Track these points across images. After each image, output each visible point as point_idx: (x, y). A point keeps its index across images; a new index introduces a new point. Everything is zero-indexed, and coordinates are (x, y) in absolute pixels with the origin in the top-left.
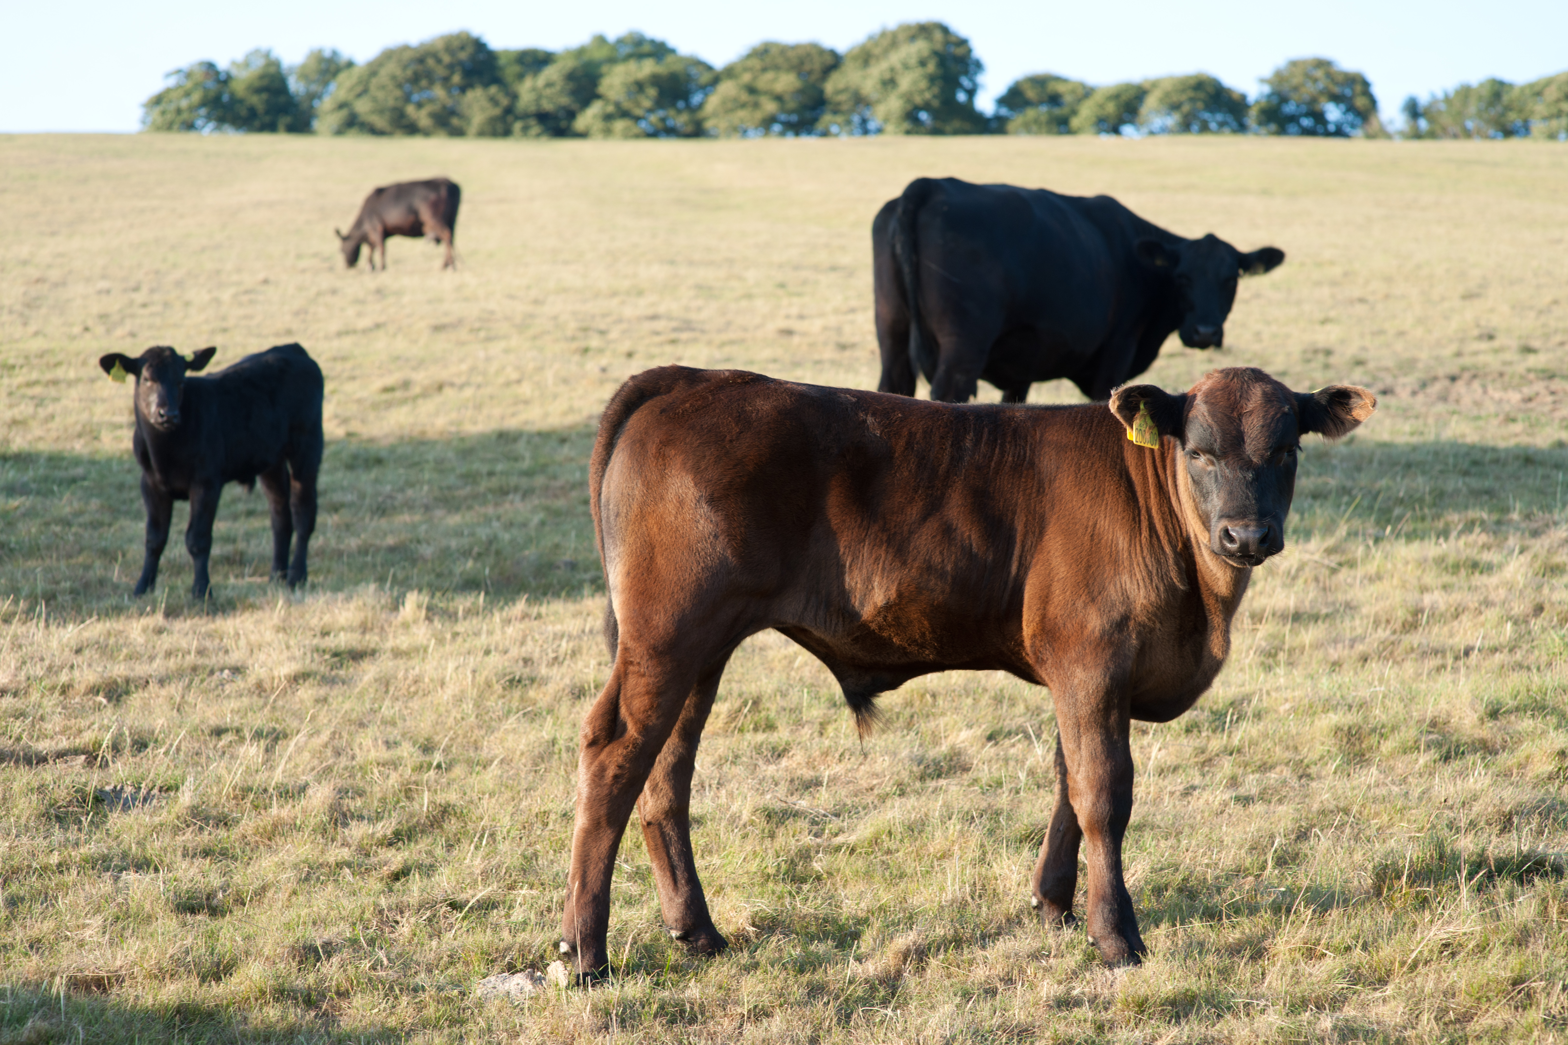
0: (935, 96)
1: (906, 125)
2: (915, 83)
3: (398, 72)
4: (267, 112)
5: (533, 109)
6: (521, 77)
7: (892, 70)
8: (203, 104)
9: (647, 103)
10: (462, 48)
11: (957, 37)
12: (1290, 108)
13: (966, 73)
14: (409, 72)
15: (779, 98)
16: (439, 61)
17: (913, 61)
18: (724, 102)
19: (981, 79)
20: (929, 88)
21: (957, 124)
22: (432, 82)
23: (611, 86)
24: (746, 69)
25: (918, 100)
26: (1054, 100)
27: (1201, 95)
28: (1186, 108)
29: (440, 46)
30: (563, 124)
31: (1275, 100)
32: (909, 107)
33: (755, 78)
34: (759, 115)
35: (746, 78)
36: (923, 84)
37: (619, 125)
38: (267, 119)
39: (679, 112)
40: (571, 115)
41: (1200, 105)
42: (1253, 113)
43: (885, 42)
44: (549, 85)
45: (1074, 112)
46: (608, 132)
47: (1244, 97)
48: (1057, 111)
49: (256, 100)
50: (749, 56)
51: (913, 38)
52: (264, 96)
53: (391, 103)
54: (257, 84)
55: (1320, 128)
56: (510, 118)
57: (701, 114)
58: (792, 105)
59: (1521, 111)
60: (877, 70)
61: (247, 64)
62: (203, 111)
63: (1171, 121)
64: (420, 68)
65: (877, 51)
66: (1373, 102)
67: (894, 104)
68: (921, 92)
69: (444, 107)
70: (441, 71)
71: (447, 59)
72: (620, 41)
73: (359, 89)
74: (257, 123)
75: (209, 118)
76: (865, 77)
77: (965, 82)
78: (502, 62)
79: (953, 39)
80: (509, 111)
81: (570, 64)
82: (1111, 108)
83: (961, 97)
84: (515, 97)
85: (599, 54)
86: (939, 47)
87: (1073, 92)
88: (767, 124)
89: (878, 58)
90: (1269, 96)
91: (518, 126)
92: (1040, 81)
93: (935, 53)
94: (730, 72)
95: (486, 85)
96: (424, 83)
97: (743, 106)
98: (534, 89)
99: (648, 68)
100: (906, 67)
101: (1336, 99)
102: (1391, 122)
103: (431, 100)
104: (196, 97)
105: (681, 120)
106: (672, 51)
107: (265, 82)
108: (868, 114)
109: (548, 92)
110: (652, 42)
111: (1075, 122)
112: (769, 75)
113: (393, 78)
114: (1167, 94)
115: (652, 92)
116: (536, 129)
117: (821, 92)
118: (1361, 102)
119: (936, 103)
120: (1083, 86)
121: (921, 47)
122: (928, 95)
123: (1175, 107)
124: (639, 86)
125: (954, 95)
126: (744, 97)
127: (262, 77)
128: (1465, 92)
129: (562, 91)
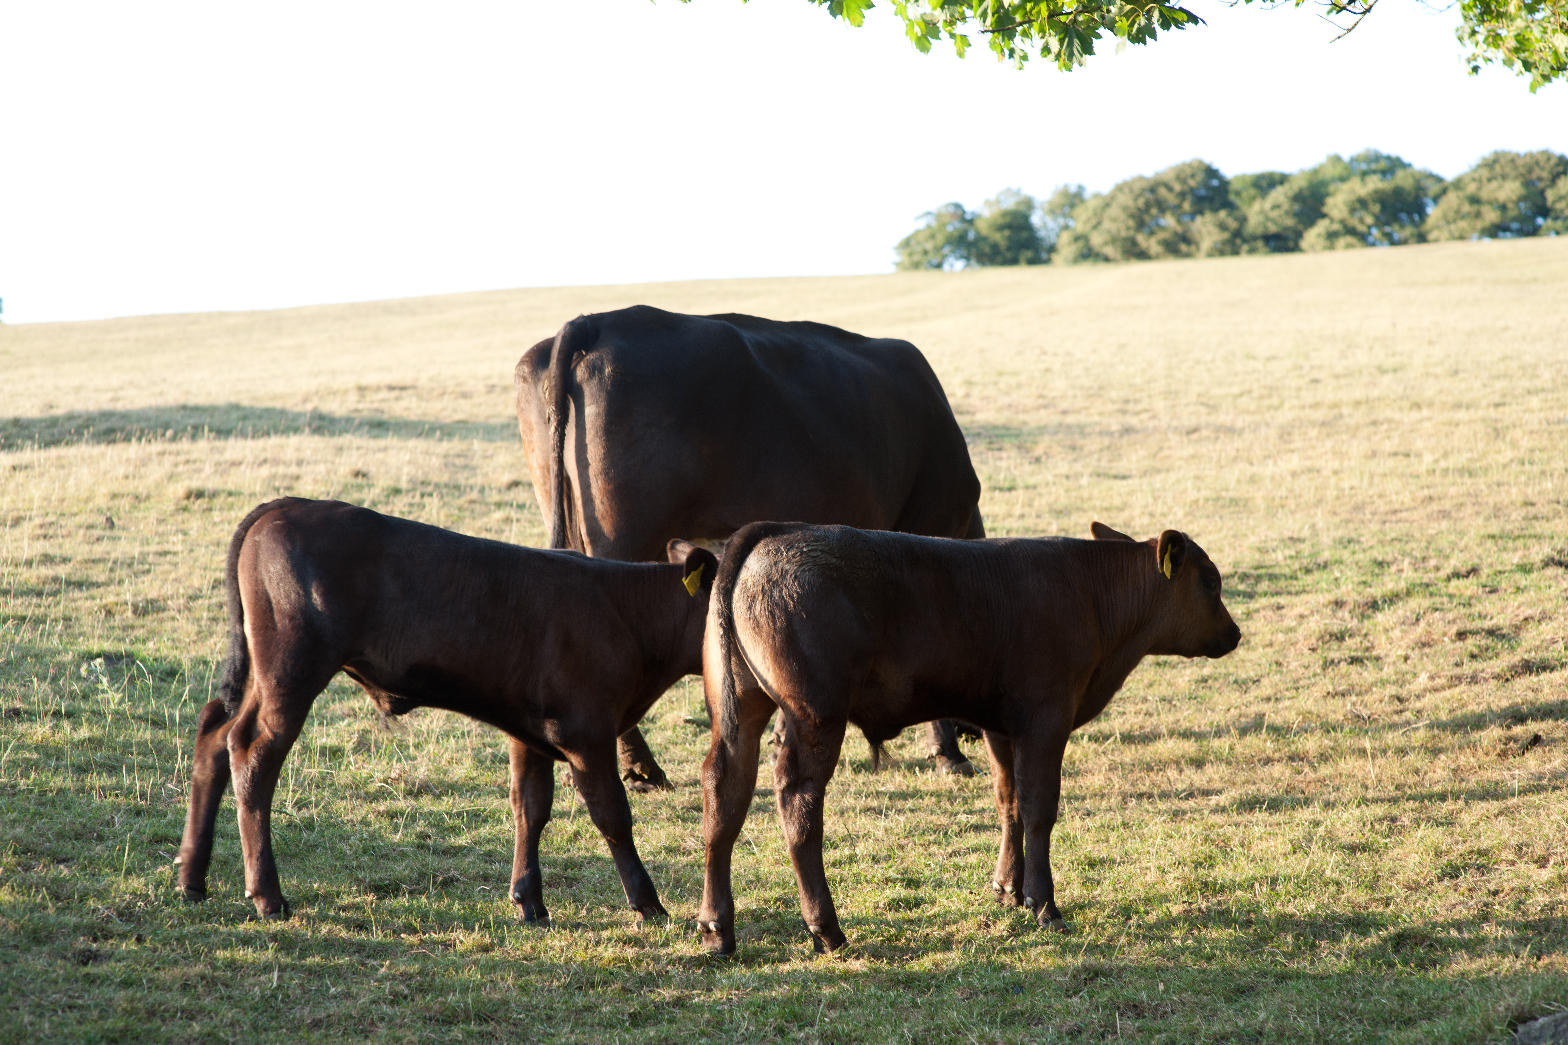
3: (1130, 203)
4: (1009, 249)
5: (1260, 231)
6: (1252, 200)
8: (949, 243)
9: (1369, 220)
10: (1193, 176)
14: (1141, 202)
15: (1503, 208)
16: (1170, 189)
18: (1446, 214)
22: (1162, 211)
23: (1336, 205)
24: (1474, 180)
29: (1172, 175)
30: (1289, 241)
33: (1479, 189)
34: (1479, 224)
35: (1472, 188)
37: (1342, 242)
38: (1009, 255)
40: (1299, 235)
44: (1276, 207)
46: (1329, 248)
50: (1478, 167)
52: (1007, 233)
53: (1124, 234)
54: (1001, 221)
56: (1238, 241)
57: (1424, 226)
58: (1513, 212)
61: (995, 204)
62: (949, 250)
64: (1151, 197)
69: (1176, 234)
72: (1354, 160)
74: (999, 259)
75: (956, 256)
78: (1235, 186)
80: (1237, 234)
81: (1297, 185)
84: (1243, 220)
85: (1330, 174)
91: (1245, 246)
94: (1458, 184)
95: (1215, 210)
96: (1155, 211)
97: (1464, 216)
98: (1262, 212)
103: (1163, 228)
104: (942, 237)
106: (1407, 166)
107: (1008, 219)
109: (1275, 213)
110: (1388, 158)
112: (1494, 184)
113: (1125, 208)
117: (1544, 199)
124: (1362, 203)
126: (1467, 208)
127: (1005, 214)
129: (1287, 213)
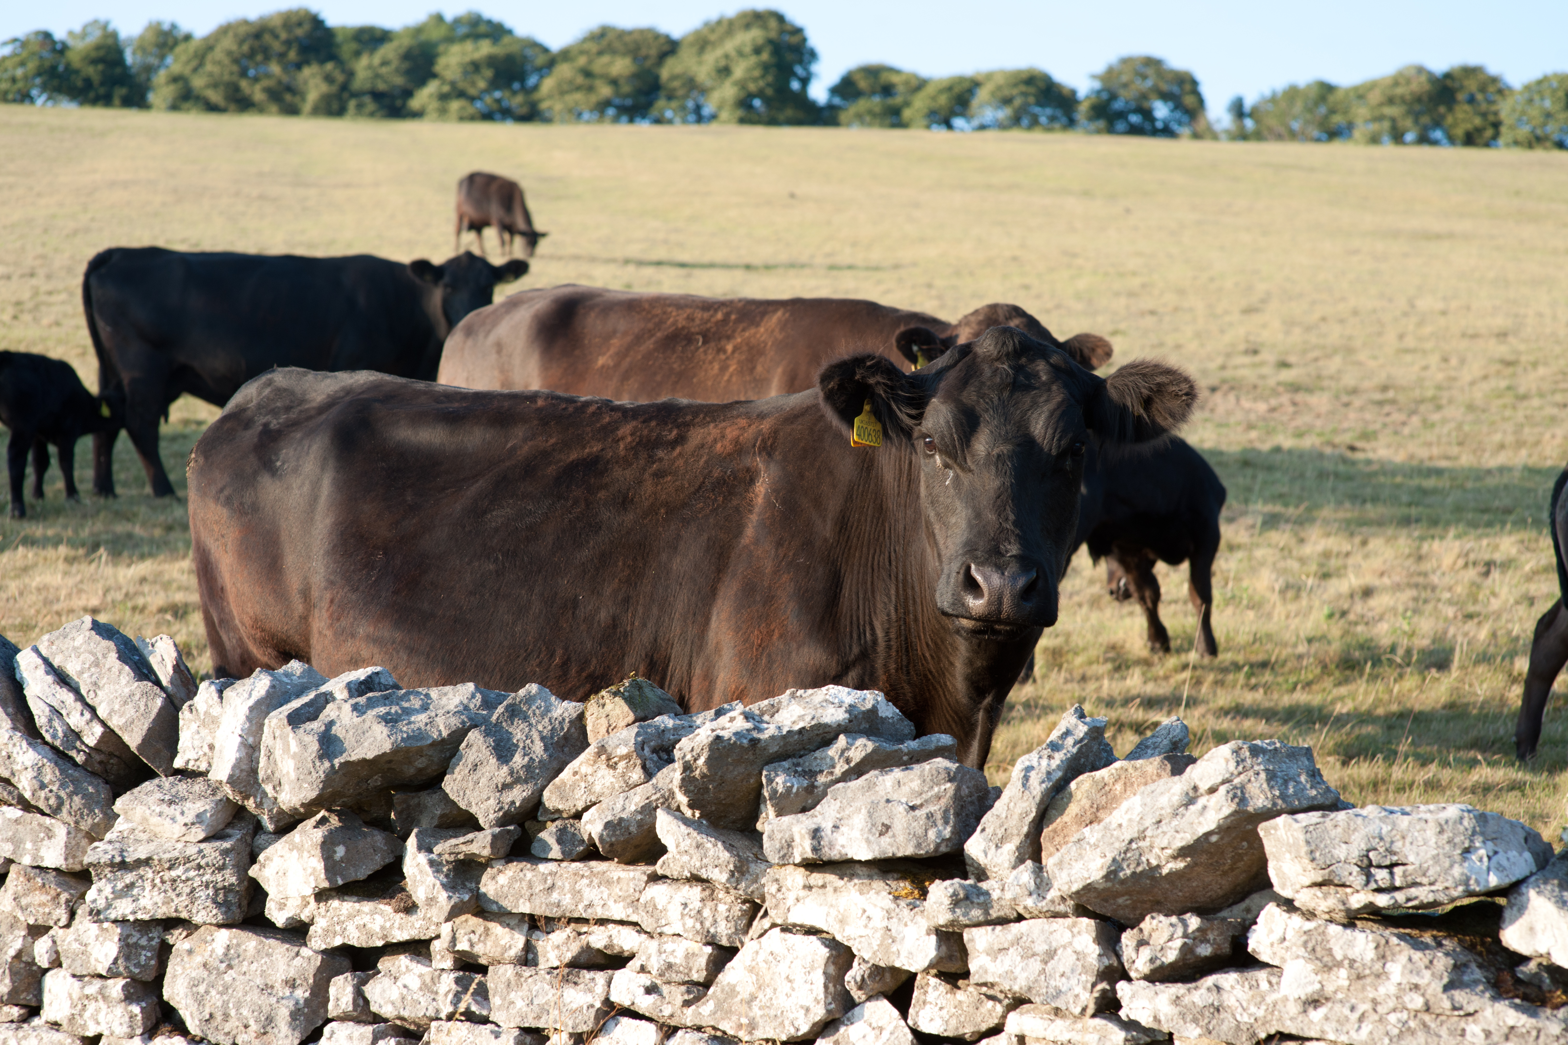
0: (768, 85)
1: (740, 113)
2: (749, 70)
3: (234, 47)
4: (102, 84)
5: (368, 86)
6: (357, 54)
7: (727, 56)
8: (39, 74)
9: (482, 84)
10: (300, 24)
11: (793, 26)
12: (1118, 105)
13: (800, 62)
14: (245, 48)
15: (614, 82)
16: (276, 37)
17: (748, 49)
18: (559, 85)
19: (815, 68)
20: (763, 76)
21: (789, 112)
22: (267, 58)
23: (447, 66)
24: (582, 52)
25: (752, 87)
26: (887, 90)
27: (1032, 90)
28: (1018, 102)
29: (278, 22)
30: (399, 103)
31: (1105, 96)
32: (742, 95)
33: (590, 62)
34: (594, 99)
35: (582, 61)
36: (757, 73)
37: (455, 105)
38: (102, 91)
39: (514, 93)
40: (408, 94)
41: (1031, 100)
42: (1083, 108)
43: (721, 30)
44: (384, 63)
45: (907, 104)
46: (443, 112)
47: (1073, 92)
48: (890, 101)
49: (91, 71)
50: (585, 40)
51: (747, 26)
52: (100, 67)
53: (226, 78)
54: (94, 55)
55: (1147, 126)
56: (345, 95)
57: (536, 96)
58: (626, 89)
59: (1346, 112)
60: (712, 58)
61: (84, 34)
62: (38, 81)
63: (1003, 114)
64: (257, 44)
65: (713, 37)
66: (1201, 102)
67: (728, 91)
68: (755, 80)
69: (280, 82)
70: (277, 46)
71: (284, 36)
72: (457, 21)
73: (194, 63)
74: (92, 95)
75: (44, 88)
76: (700, 63)
77: (799, 70)
78: (339, 38)
79: (788, 28)
80: (344, 87)
81: (406, 42)
82: (943, 100)
83: (795, 85)
84: (351, 74)
85: (435, 34)
86: (773, 34)
87: (907, 83)
88: (602, 107)
89: (714, 45)
90: (1099, 92)
91: (352, 104)
92: (873, 72)
93: (770, 42)
94: (566, 55)
95: (322, 62)
96: (259, 58)
97: (578, 88)
98: (370, 67)
99: (485, 49)
100: (740, 54)
101: (1165, 96)
102: (1219, 121)
103: (268, 76)
104: (32, 66)
105: (516, 102)
106: (509, 32)
107: (101, 53)
108: (701, 100)
109: (384, 70)
110: (489, 22)
111: (907, 113)
112: (605, 59)
113: (229, 53)
114: (999, 88)
115: (489, 73)
116: (371, 106)
117: (657, 78)
118: (1189, 100)
119: (769, 92)
120: (915, 76)
121: (756, 34)
122: (761, 83)
123: (1007, 101)
124: (475, 67)
125: (787, 83)
126: (580, 80)
127: (98, 48)
128: (1292, 93)
129: (397, 70)
